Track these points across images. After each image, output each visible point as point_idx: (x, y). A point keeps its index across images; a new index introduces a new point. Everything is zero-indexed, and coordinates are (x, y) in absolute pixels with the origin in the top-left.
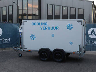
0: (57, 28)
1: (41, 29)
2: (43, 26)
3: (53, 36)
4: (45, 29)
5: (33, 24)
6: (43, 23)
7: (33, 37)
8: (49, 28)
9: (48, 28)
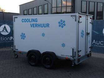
0: (48, 25)
1: (31, 26)
2: (33, 23)
3: (43, 35)
4: (35, 26)
5: (23, 21)
6: (33, 19)
7: (23, 36)
8: (40, 25)
9: (38, 25)
